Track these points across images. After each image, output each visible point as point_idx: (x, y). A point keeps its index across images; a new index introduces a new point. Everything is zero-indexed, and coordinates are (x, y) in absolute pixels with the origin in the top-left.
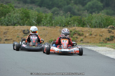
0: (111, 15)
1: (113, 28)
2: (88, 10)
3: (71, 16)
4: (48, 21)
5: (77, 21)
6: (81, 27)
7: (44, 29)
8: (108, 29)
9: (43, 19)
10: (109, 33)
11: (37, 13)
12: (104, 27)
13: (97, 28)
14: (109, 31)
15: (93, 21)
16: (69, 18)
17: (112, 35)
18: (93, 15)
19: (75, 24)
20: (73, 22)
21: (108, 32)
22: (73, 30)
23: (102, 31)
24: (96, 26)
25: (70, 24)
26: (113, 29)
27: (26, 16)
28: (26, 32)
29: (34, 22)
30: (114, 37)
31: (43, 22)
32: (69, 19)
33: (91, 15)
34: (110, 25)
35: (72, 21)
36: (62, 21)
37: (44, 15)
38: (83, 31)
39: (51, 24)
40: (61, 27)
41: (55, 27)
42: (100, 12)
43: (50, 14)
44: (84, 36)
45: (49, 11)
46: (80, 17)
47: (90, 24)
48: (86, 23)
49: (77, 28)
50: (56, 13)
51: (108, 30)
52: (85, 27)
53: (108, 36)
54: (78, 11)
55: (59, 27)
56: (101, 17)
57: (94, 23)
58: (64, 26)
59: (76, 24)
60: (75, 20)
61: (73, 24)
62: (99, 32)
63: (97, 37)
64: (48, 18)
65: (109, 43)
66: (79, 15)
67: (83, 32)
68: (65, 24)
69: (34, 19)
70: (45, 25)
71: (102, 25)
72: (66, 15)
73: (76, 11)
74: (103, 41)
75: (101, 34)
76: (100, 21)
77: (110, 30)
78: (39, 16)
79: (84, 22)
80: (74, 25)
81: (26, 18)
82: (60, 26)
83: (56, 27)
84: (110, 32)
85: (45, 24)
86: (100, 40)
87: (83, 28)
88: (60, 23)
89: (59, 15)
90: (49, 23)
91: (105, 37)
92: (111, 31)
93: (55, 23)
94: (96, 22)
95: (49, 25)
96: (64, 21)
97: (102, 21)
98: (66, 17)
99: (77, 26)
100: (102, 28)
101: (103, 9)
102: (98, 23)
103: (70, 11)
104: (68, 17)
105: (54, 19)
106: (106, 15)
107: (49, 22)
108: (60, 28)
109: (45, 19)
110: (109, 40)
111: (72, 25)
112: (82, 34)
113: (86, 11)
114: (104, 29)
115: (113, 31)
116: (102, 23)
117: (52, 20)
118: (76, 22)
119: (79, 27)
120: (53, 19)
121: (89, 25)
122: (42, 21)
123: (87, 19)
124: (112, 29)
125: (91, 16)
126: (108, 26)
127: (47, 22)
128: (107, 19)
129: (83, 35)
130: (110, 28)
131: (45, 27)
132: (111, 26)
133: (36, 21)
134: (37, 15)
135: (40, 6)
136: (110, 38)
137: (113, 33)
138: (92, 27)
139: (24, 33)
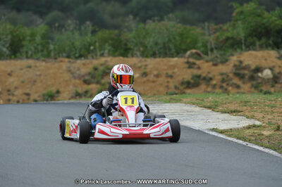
0: (192, 23)
1: (199, 55)
2: (135, 15)
3: (94, 32)
4: (38, 45)
5: (110, 42)
6: (121, 58)
7: (30, 67)
8: (185, 57)
9: (25, 43)
10: (190, 67)
11: (9, 27)
12: (175, 54)
13: (160, 57)
14: (188, 62)
15: (150, 42)
16: (90, 35)
17: (196, 72)
18: (147, 27)
19: (104, 50)
20: (100, 46)
21: (187, 65)
22: (102, 65)
23: (172, 63)
24: (157, 52)
25: (92, 51)
26: (198, 57)
29: (4, 49)
30: (201, 78)
31: (25, 49)
32: (89, 38)
33: (142, 25)
35: (97, 44)
36: (73, 44)
37: (27, 31)
39: (45, 52)
40: (72, 60)
41: (56, 59)
42: (165, 17)
43: (41, 27)
45: (39, 21)
46: (116, 32)
47: (142, 49)
48: (132, 47)
49: (109, 59)
50: (57, 25)
51: (186, 60)
52: (130, 55)
53: (187, 75)
54: (113, 16)
55: (67, 60)
56: (167, 29)
57: (151, 46)
58: (77, 55)
59: (107, 51)
61: (100, 50)
62: (166, 67)
63: (159, 79)
64: (38, 39)
65: (189, 94)
66: (116, 27)
68: (80, 52)
69: (2, 42)
70: (31, 55)
71: (170, 50)
72: (83, 28)
73: (107, 18)
74: (176, 88)
75: (170, 72)
76: (166, 40)
77: (191, 60)
78: (15, 34)
79: (126, 44)
80: (102, 52)
82: (68, 57)
83: (59, 59)
84: (191, 65)
85: (30, 53)
86: (167, 86)
87: (126, 59)
88: (67, 49)
89: (63, 30)
90: (42, 51)
91: (180, 79)
92: (194, 64)
93: (55, 49)
94: (156, 44)
95: (42, 55)
96: (77, 43)
97: (170, 41)
98: (81, 34)
99: (109, 55)
100: (173, 57)
101: (172, 10)
102: (162, 45)
103: (91, 20)
104: (86, 34)
105: (52, 39)
106: (179, 25)
107: (40, 48)
108: (69, 62)
109: (30, 40)
110: (190, 86)
111: (98, 54)
113: (131, 17)
114: (176, 59)
115: (198, 62)
116: (171, 46)
117: (48, 43)
118: (107, 45)
119: (115, 56)
120: (50, 41)
121: (139, 50)
122: (22, 46)
123: (134, 38)
124: (196, 59)
125: (144, 28)
126: (185, 51)
127: (36, 48)
128: (181, 35)
130: (192, 55)
131: (31, 62)
132: (194, 51)
133: (7, 48)
134: (11, 33)
135: (19, 10)
136: (192, 81)
137: (199, 68)
138: (147, 57)
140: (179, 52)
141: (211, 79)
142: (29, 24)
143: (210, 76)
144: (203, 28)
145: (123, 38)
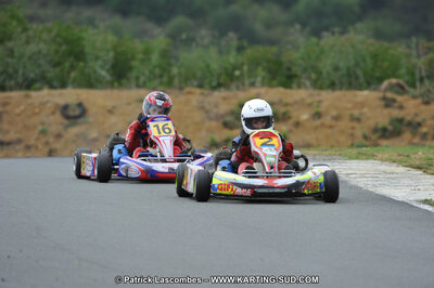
0: (390, 38)
1: (402, 87)
2: (304, 25)
3: (240, 49)
4: (155, 67)
5: (265, 64)
6: (281, 89)
7: (141, 100)
8: (380, 91)
9: (135, 63)
10: (387, 106)
11: (111, 38)
12: (365, 85)
13: (341, 89)
14: (384, 98)
15: (326, 65)
16: (234, 53)
17: (396, 113)
18: (322, 43)
19: (256, 76)
20: (250, 71)
21: (382, 103)
23: (359, 99)
24: (337, 82)
25: (238, 78)
26: (401, 91)
27: (70, 53)
28: (71, 113)
29: (104, 73)
30: (405, 122)
31: (134, 74)
32: (232, 58)
33: (314, 40)
34: (388, 77)
35: (245, 68)
36: (208, 66)
37: (139, 46)
38: (286, 105)
39: (165, 79)
40: (206, 92)
41: (181, 89)
42: (350, 28)
43: (159, 40)
44: (291, 122)
45: (157, 31)
46: (274, 49)
47: (313, 76)
48: (299, 73)
49: (263, 91)
50: (184, 36)
51: (381, 95)
52: (295, 85)
53: (383, 118)
54: (269, 25)
55: (198, 91)
56: (353, 47)
57: (328, 73)
58: (214, 84)
59: (259, 79)
60: (255, 63)
61: (249, 77)
62: (350, 105)
63: (339, 123)
64: (155, 58)
65: (387, 146)
66: (272, 43)
67: (289, 108)
68: (218, 79)
69: (100, 63)
70: (145, 83)
71: (357, 78)
72: (223, 42)
73: (259, 28)
74: (365, 137)
75: (356, 113)
76: (352, 62)
77: (389, 95)
78: (119, 49)
79: (289, 69)
80: (252, 80)
81: (72, 59)
82: (200, 86)
83: (187, 90)
84: (388, 103)
85: (142, 79)
86: (352, 135)
87: (288, 91)
88: (199, 74)
89: (194, 44)
90: (161, 76)
91: (371, 123)
92: (394, 101)
93: (180, 74)
94: (336, 69)
95: (161, 83)
96: (215, 66)
97: (357, 64)
98: (220, 52)
99: (263, 85)
100: (361, 89)
101: (360, 18)
102: (344, 71)
103: (236, 30)
104: (228, 52)
105: (177, 59)
106: (371, 41)
107: (157, 71)
108: (202, 94)
109: (143, 61)
110: (387, 134)
111: (247, 82)
112: (284, 114)
113: (298, 26)
114: (365, 93)
115: (399, 98)
116: (359, 72)
117: (170, 65)
118: (260, 69)
119: (271, 86)
120: (173, 61)
121: (309, 78)
122: (130, 69)
123: (303, 59)
124: (397, 93)
125: (318, 45)
126: (380, 80)
127: (151, 72)
128: (375, 56)
129: (290, 118)
130: (391, 88)
131: (143, 93)
132: (394, 81)
133: (108, 71)
134: (114, 48)
135: (125, 14)
136: (390, 128)
137: (401, 107)
138: (321, 88)
139: (68, 117)
140: (371, 82)
141: (419, 125)
142: (141, 34)
143: (418, 119)
144: (409, 47)
145: (284, 59)
